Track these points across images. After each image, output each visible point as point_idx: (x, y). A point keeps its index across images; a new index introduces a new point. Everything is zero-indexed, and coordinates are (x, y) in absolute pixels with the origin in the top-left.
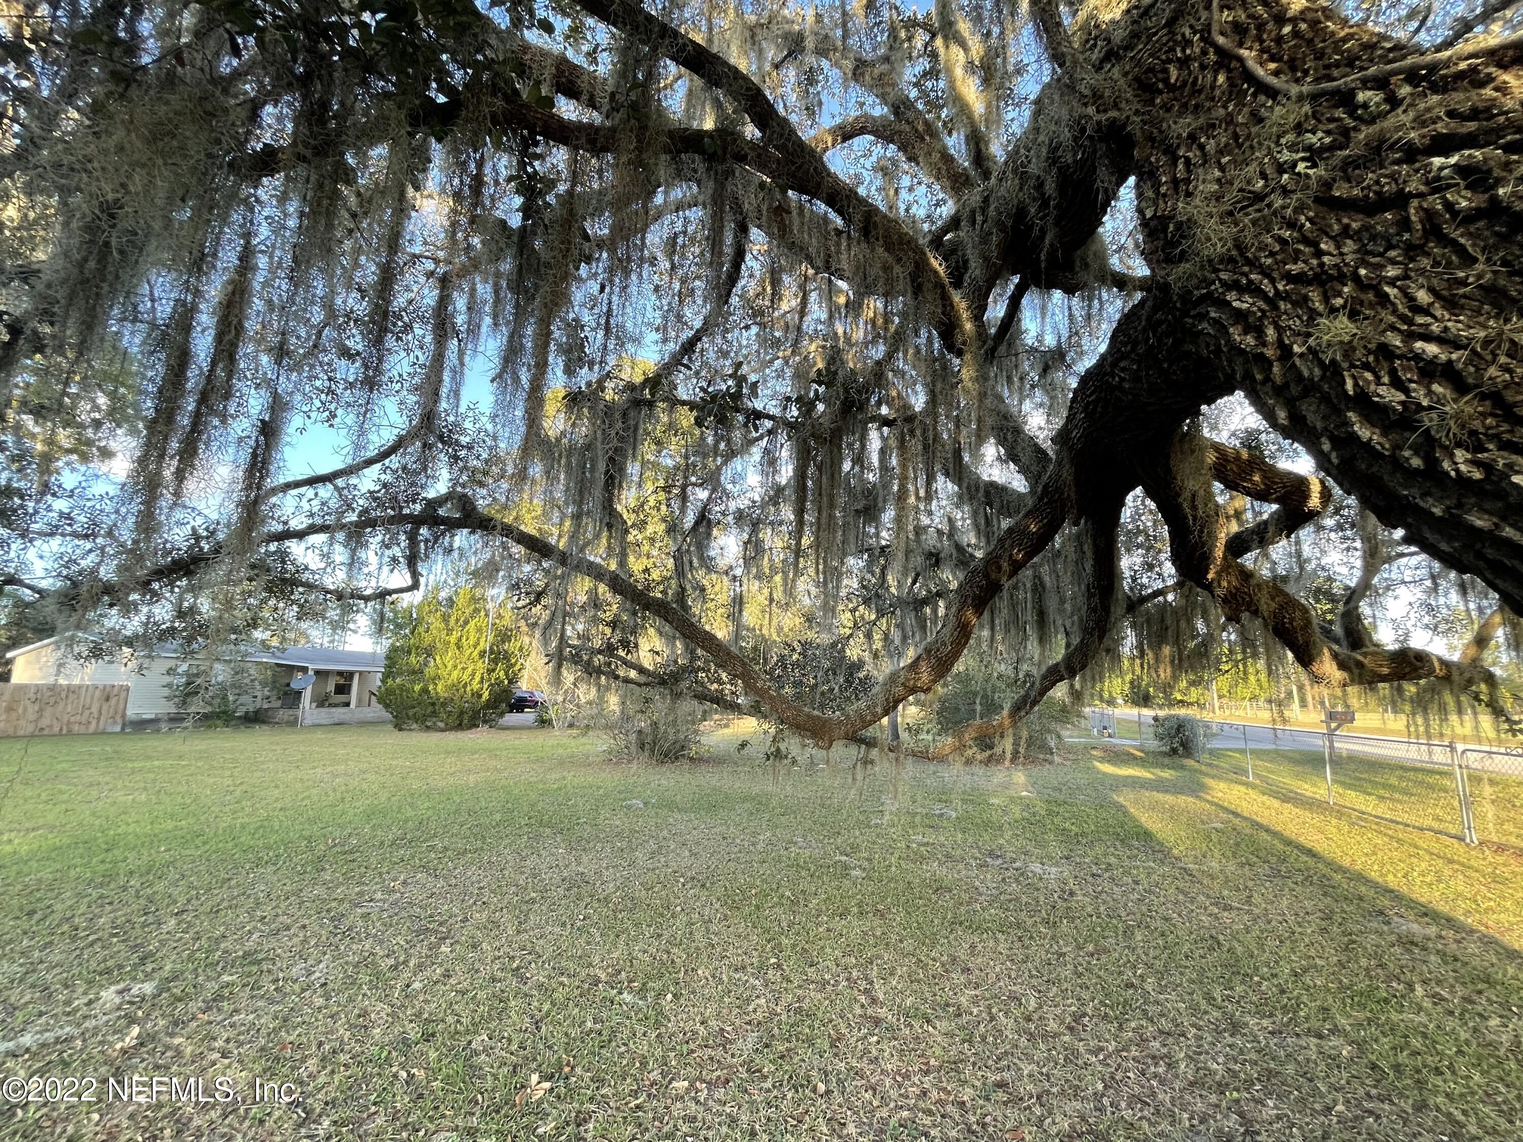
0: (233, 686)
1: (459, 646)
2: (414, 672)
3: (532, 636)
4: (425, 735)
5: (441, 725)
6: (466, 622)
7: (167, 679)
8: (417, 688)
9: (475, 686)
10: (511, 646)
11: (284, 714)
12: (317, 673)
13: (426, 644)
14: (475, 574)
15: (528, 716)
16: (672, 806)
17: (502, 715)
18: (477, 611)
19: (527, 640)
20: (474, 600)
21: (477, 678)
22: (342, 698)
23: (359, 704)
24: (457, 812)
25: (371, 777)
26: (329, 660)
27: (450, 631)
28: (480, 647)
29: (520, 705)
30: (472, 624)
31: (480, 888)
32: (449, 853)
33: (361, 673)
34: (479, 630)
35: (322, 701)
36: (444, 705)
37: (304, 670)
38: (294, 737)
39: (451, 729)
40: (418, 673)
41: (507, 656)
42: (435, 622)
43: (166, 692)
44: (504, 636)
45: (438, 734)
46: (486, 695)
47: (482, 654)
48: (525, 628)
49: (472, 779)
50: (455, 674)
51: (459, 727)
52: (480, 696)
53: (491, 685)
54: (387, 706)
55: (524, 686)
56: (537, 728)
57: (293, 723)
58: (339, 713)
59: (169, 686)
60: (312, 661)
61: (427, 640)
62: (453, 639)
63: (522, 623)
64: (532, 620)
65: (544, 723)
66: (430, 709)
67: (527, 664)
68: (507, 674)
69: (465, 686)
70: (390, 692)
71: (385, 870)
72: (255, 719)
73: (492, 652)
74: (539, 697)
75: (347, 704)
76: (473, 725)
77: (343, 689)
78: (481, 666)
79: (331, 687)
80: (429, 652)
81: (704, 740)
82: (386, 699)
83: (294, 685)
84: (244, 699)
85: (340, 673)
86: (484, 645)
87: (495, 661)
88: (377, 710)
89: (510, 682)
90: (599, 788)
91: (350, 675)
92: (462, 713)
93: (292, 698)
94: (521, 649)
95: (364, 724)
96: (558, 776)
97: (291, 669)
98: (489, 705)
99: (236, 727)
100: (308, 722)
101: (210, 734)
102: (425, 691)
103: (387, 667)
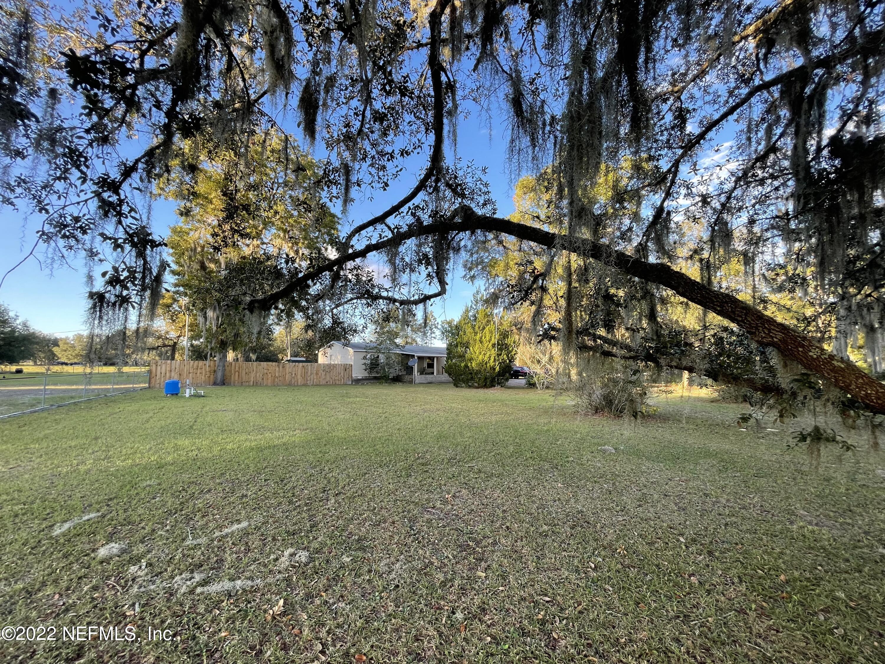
0: (387, 364)
1: (481, 342)
2: (460, 356)
3: (520, 335)
4: (469, 390)
5: (476, 384)
6: (484, 328)
7: (364, 361)
8: (463, 365)
9: (492, 363)
10: (508, 341)
11: (407, 378)
12: (420, 358)
13: (464, 342)
14: (486, 301)
15: (521, 381)
16: (638, 454)
17: (507, 380)
18: (488, 321)
19: (517, 337)
20: (486, 315)
21: (492, 359)
22: (430, 370)
23: (438, 373)
24: (486, 441)
25: (442, 414)
26: (424, 352)
27: (476, 333)
28: (493, 342)
29: (517, 374)
30: (487, 328)
31: (504, 511)
32: (482, 475)
33: (437, 357)
34: (491, 332)
35: (422, 372)
36: (476, 374)
37: (413, 356)
38: (412, 389)
39: (481, 387)
40: (462, 357)
41: (507, 346)
42: (469, 330)
43: (364, 367)
44: (505, 335)
45: (475, 390)
46: (497, 369)
47: (494, 345)
48: (515, 331)
49: (494, 418)
50: (481, 357)
51: (485, 386)
52: (494, 369)
53: (500, 363)
54: (450, 374)
55: (517, 364)
56: (527, 388)
57: (411, 382)
58: (429, 377)
59: (365, 364)
60: (416, 352)
61: (466, 339)
62: (478, 337)
63: (514, 328)
64: (519, 326)
65: (532, 385)
66: (470, 376)
67: (518, 351)
68: (508, 356)
69: (486, 364)
70: (450, 367)
71: (443, 482)
72: (397, 379)
73: (498, 345)
74: (526, 370)
75: (433, 373)
76: (492, 386)
77: (431, 366)
78: (494, 352)
79: (425, 365)
80: (467, 346)
81: (649, 402)
82: (450, 370)
83: (410, 364)
84: (391, 370)
85: (430, 358)
86: (494, 340)
87: (501, 350)
88: (445, 377)
89: (510, 361)
90: (576, 432)
91: (432, 359)
92: (486, 379)
93: (409, 370)
94: (514, 342)
95: (441, 383)
96: (546, 421)
97: (408, 355)
98: (499, 374)
99: (390, 383)
100: (417, 381)
101: (381, 386)
102: (466, 366)
103: (448, 354)
